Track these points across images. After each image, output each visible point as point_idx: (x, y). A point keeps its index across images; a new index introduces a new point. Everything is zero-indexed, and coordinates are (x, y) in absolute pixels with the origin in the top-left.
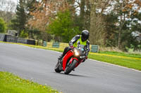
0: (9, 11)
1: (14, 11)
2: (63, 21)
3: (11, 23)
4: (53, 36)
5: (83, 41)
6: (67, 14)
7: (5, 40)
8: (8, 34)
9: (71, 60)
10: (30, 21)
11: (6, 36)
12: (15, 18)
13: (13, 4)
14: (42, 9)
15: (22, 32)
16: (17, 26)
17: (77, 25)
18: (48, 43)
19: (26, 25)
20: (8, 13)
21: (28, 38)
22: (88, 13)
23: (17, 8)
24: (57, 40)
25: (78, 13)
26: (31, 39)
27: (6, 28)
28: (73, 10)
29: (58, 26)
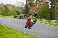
0: (22, 6)
1: (24, 6)
2: (44, 11)
3: (23, 11)
4: (40, 16)
6: (45, 8)
7: (20, 18)
8: (21, 16)
9: (30, 23)
10: (30, 11)
11: (20, 17)
12: (24, 9)
13: (23, 4)
15: (27, 15)
16: (25, 12)
17: (49, 12)
20: (21, 7)
22: (54, 7)
23: (25, 5)
24: (41, 18)
25: (50, 7)
27: (20, 13)
28: (48, 6)
29: (42, 13)
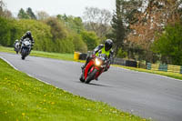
0: (103, 23)
1: (110, 23)
2: (172, 37)
4: (160, 56)
5: (106, 50)
10: (130, 36)
12: (111, 32)
13: (108, 14)
14: (145, 21)
18: (153, 65)
19: (125, 42)
20: (102, 26)
21: (127, 59)
23: (114, 20)
24: (164, 61)
26: (131, 60)
29: (166, 44)
